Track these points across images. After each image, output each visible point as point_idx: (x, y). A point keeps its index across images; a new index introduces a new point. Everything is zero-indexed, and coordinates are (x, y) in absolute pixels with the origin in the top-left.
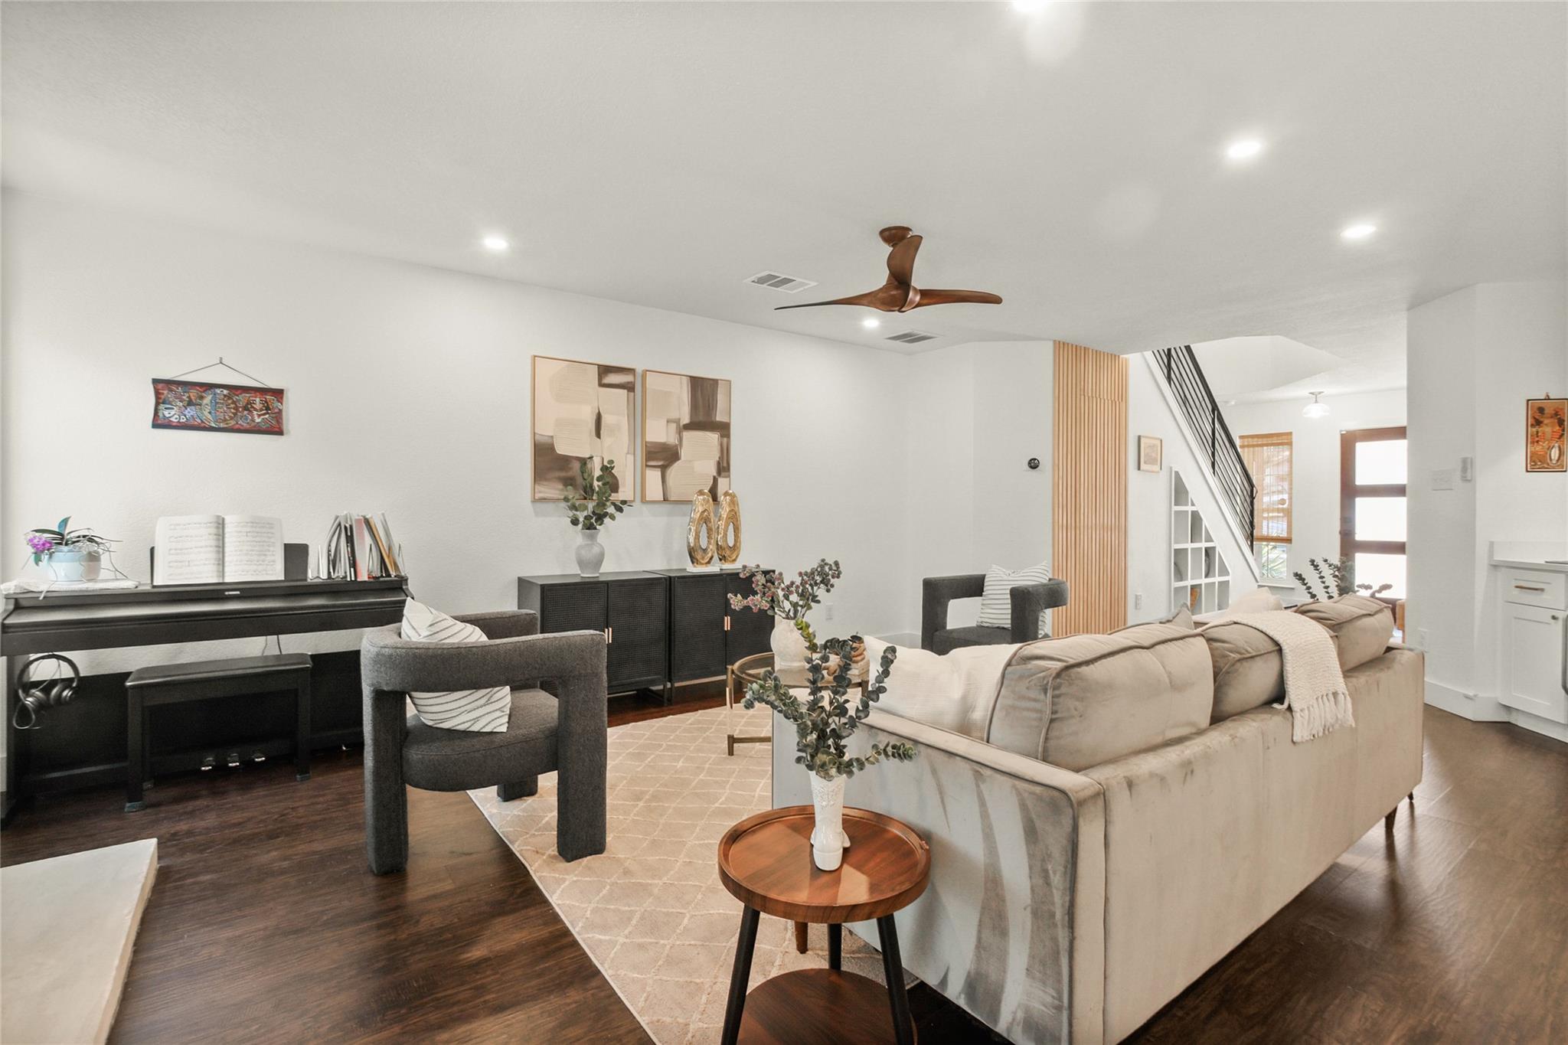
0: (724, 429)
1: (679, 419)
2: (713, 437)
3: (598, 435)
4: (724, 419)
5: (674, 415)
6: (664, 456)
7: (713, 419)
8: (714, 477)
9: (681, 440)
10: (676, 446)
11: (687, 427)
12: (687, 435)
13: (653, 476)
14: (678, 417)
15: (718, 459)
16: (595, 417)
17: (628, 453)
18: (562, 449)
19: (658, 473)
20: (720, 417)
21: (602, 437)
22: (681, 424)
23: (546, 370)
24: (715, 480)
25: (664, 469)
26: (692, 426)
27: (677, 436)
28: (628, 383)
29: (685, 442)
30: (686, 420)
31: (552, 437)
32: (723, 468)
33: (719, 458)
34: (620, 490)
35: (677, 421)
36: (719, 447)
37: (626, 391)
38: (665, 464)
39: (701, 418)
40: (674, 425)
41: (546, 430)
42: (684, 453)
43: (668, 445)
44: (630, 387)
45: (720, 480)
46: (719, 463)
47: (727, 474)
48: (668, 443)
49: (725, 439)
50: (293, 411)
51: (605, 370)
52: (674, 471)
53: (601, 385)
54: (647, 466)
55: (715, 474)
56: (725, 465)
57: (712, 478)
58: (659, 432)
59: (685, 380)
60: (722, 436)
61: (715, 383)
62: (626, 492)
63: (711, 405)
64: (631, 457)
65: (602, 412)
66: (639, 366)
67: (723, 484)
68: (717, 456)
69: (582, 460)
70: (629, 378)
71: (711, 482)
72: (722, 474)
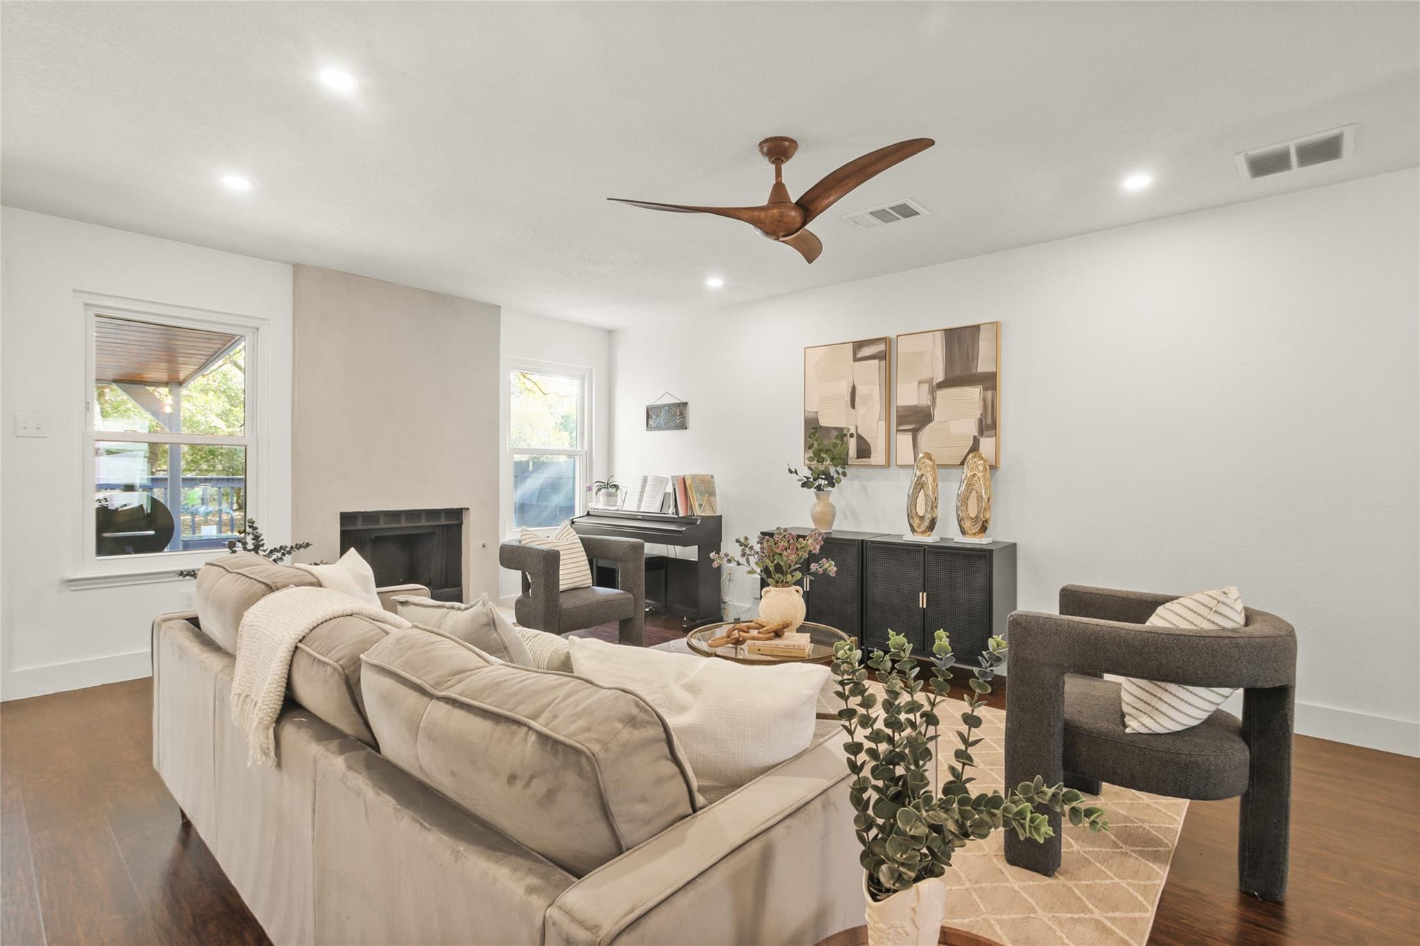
0: (989, 381)
1: (932, 379)
2: (974, 393)
3: (853, 406)
4: (991, 369)
5: (926, 375)
6: (917, 419)
7: (974, 371)
8: (975, 438)
9: (934, 400)
10: (929, 407)
11: (941, 386)
12: (940, 394)
13: (904, 441)
14: (930, 376)
15: (979, 416)
16: (850, 391)
17: (879, 420)
18: (825, 422)
19: (909, 437)
20: (983, 367)
21: (856, 407)
22: (935, 383)
23: (815, 356)
24: (976, 442)
25: (915, 432)
26: (948, 383)
27: (930, 396)
28: (880, 352)
29: (938, 402)
30: (940, 377)
31: (817, 412)
32: (988, 425)
33: (982, 415)
34: (872, 455)
35: (930, 381)
36: (982, 402)
37: (877, 360)
38: (917, 427)
39: (958, 372)
40: (927, 385)
41: (812, 408)
42: (937, 414)
43: (919, 407)
44: (881, 356)
45: (983, 441)
46: (981, 421)
47: (993, 432)
48: (920, 405)
49: (990, 393)
51: (858, 345)
52: (926, 434)
53: (856, 359)
54: (898, 431)
55: (976, 434)
56: (989, 421)
57: (972, 438)
58: (909, 395)
59: (938, 335)
60: (985, 389)
61: (976, 328)
62: (878, 456)
63: (971, 355)
64: (882, 425)
65: (856, 385)
66: (892, 334)
67: (987, 445)
68: (978, 413)
69: (840, 430)
70: (881, 347)
71: (971, 443)
72: (986, 433)
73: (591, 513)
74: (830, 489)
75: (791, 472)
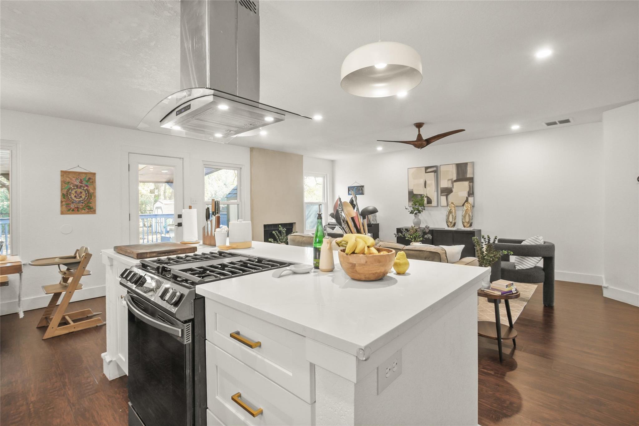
0: (471, 180)
1: (452, 179)
2: (466, 184)
3: (425, 187)
4: (471, 176)
5: (450, 178)
6: (447, 192)
7: (466, 177)
8: (467, 197)
9: (453, 186)
10: (451, 188)
11: (455, 181)
12: (455, 184)
13: (443, 199)
14: (451, 178)
15: (468, 191)
16: (424, 182)
17: (435, 192)
18: (415, 192)
19: (445, 197)
20: (469, 175)
22: (453, 180)
23: (411, 171)
24: (467, 198)
25: (447, 196)
26: (457, 181)
27: (452, 184)
28: (434, 170)
29: (454, 186)
30: (455, 179)
31: (413, 189)
32: (471, 193)
33: (469, 190)
34: (432, 203)
35: (452, 180)
36: (469, 186)
37: (433, 173)
38: (448, 194)
39: (461, 177)
40: (450, 181)
41: (411, 188)
42: (454, 190)
44: (435, 172)
45: (469, 198)
46: (468, 192)
47: (473, 196)
48: (449, 187)
49: (471, 184)
50: (366, 190)
51: (427, 168)
52: (450, 196)
53: (426, 172)
54: (441, 195)
55: (467, 196)
56: (471, 192)
57: (466, 197)
58: (445, 184)
59: (454, 165)
60: (470, 182)
61: (466, 164)
62: (434, 203)
63: (465, 172)
64: (436, 193)
65: (426, 180)
66: (438, 164)
67: (471, 199)
68: (468, 190)
69: (421, 195)
70: (435, 169)
71: (466, 199)
72: (470, 196)
73: (330, 224)
74: (419, 214)
75: (406, 209)
